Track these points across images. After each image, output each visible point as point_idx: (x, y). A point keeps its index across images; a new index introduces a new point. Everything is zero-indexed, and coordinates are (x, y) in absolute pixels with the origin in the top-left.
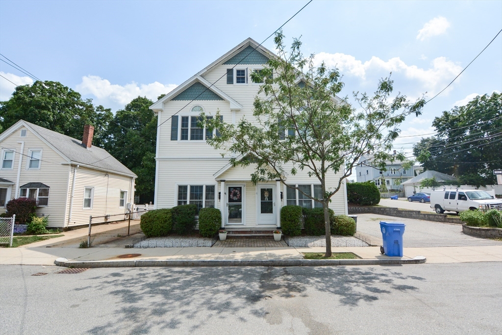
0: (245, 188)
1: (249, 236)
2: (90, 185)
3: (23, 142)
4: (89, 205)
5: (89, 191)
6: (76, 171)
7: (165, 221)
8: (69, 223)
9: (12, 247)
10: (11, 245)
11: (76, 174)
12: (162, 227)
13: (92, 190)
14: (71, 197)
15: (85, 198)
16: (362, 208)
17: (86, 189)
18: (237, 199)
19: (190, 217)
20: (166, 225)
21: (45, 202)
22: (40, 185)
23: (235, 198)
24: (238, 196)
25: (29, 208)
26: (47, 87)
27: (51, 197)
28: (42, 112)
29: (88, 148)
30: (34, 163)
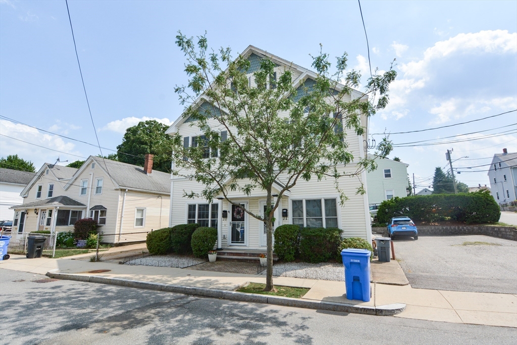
0: (248, 205)
1: (240, 259)
2: (141, 206)
3: (92, 173)
4: (142, 224)
5: (142, 212)
6: (125, 194)
7: (162, 240)
8: (119, 239)
9: (54, 258)
10: (54, 256)
11: (125, 197)
12: (158, 246)
13: (144, 211)
14: (122, 217)
15: (136, 217)
16: (470, 227)
17: (138, 210)
18: (240, 217)
19: (183, 236)
20: (162, 243)
21: (103, 221)
22: (101, 207)
23: (238, 217)
24: (241, 214)
25: (90, 227)
26: (147, 126)
27: (108, 217)
28: (142, 146)
29: (148, 174)
30: (98, 189)
